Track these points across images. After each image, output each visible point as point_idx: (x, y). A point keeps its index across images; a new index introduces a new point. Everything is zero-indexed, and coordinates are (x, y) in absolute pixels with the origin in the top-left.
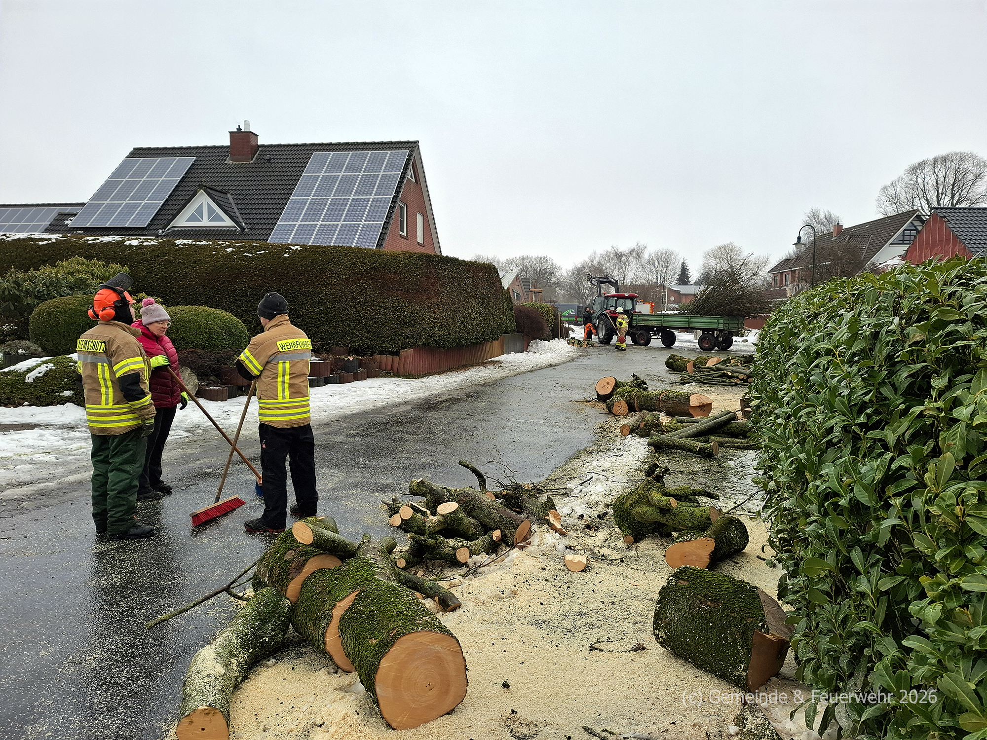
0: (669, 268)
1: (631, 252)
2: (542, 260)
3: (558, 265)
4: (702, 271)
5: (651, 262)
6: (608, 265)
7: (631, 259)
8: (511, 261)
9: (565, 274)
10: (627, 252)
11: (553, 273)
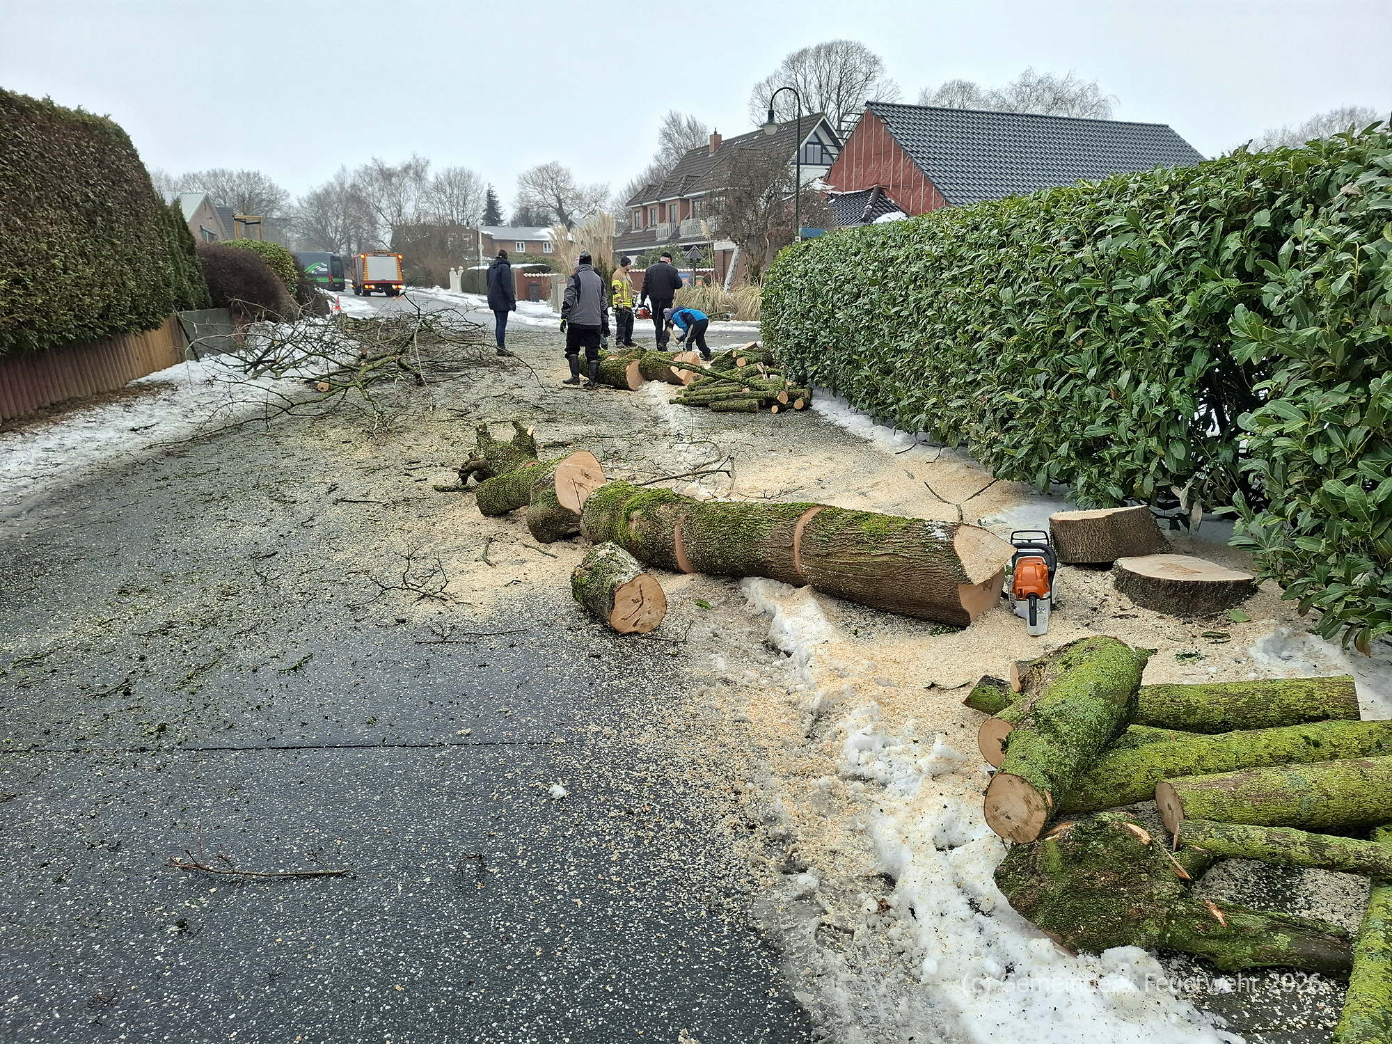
0: (469, 198)
1: (406, 169)
2: (251, 178)
3: (282, 187)
4: (518, 205)
5: (439, 188)
6: (370, 189)
7: (407, 182)
8: (191, 179)
9: (296, 204)
10: (399, 169)
11: (273, 202)
